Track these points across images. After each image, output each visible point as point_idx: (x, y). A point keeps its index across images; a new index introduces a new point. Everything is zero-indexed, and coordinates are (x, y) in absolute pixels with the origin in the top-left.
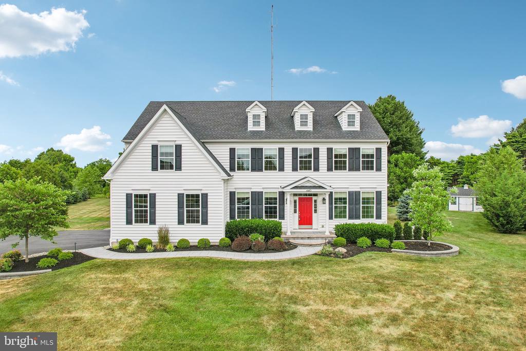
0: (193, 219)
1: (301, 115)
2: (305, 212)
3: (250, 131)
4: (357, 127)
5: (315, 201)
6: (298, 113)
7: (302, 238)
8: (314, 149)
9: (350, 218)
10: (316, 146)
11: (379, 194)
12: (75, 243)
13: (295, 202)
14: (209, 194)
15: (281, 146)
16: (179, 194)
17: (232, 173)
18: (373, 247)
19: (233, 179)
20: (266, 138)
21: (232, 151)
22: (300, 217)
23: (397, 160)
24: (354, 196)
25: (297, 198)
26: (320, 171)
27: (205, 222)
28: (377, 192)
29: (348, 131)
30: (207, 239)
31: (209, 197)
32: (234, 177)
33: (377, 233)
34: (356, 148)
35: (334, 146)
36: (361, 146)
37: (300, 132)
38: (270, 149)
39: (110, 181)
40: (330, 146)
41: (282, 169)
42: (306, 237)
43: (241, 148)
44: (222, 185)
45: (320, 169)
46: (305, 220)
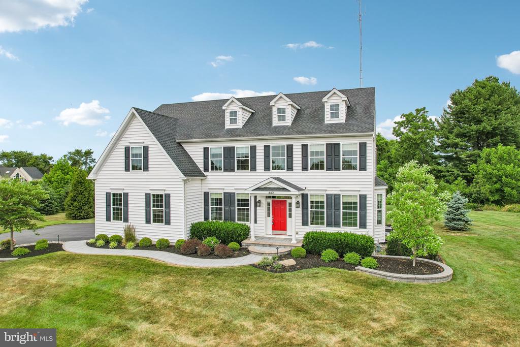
0: (158, 219)
1: (278, 109)
2: (279, 215)
3: (227, 129)
4: (342, 118)
5: (290, 205)
6: (275, 108)
7: (263, 245)
8: (287, 145)
9: (329, 225)
10: (289, 142)
11: (363, 198)
12: (58, 236)
13: (269, 204)
14: (171, 195)
15: (253, 144)
16: (146, 194)
17: (206, 173)
18: (339, 262)
19: (207, 180)
20: (240, 136)
21: (206, 150)
22: (273, 221)
23: (489, 155)
24: (333, 200)
25: (270, 200)
26: (294, 171)
27: (168, 222)
28: (360, 195)
29: (330, 124)
30: (167, 240)
31: (171, 198)
32: (208, 177)
33: (347, 245)
34: (334, 144)
35: (309, 142)
36: (341, 141)
37: (276, 127)
38: (242, 147)
39: (94, 180)
40: (305, 142)
41: (254, 169)
42: (267, 245)
43: (214, 147)
44: (183, 186)
45: (294, 168)
46: (279, 224)
